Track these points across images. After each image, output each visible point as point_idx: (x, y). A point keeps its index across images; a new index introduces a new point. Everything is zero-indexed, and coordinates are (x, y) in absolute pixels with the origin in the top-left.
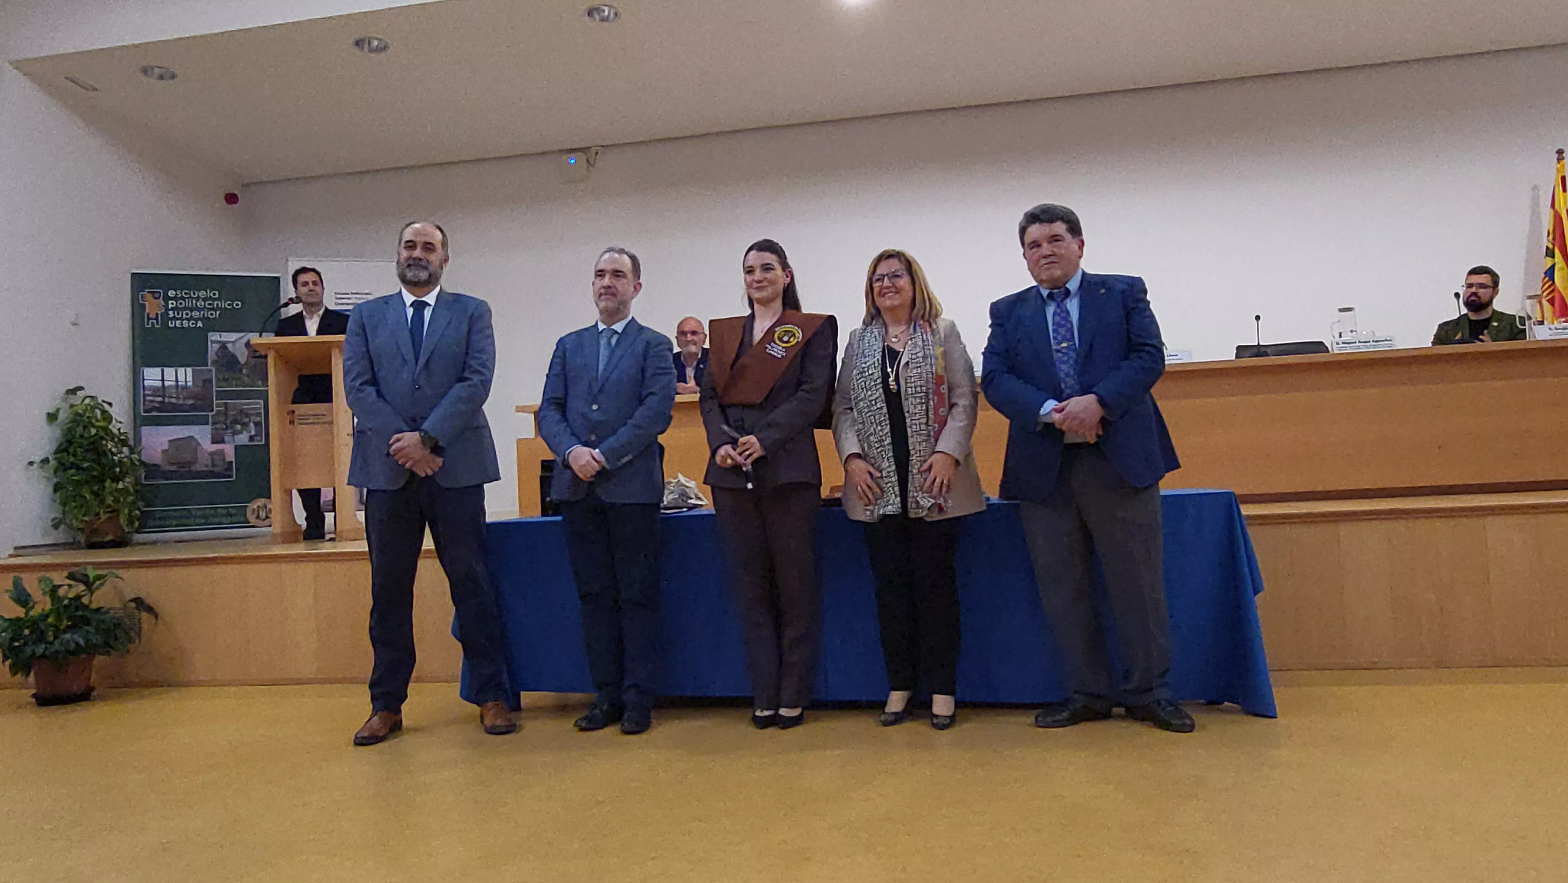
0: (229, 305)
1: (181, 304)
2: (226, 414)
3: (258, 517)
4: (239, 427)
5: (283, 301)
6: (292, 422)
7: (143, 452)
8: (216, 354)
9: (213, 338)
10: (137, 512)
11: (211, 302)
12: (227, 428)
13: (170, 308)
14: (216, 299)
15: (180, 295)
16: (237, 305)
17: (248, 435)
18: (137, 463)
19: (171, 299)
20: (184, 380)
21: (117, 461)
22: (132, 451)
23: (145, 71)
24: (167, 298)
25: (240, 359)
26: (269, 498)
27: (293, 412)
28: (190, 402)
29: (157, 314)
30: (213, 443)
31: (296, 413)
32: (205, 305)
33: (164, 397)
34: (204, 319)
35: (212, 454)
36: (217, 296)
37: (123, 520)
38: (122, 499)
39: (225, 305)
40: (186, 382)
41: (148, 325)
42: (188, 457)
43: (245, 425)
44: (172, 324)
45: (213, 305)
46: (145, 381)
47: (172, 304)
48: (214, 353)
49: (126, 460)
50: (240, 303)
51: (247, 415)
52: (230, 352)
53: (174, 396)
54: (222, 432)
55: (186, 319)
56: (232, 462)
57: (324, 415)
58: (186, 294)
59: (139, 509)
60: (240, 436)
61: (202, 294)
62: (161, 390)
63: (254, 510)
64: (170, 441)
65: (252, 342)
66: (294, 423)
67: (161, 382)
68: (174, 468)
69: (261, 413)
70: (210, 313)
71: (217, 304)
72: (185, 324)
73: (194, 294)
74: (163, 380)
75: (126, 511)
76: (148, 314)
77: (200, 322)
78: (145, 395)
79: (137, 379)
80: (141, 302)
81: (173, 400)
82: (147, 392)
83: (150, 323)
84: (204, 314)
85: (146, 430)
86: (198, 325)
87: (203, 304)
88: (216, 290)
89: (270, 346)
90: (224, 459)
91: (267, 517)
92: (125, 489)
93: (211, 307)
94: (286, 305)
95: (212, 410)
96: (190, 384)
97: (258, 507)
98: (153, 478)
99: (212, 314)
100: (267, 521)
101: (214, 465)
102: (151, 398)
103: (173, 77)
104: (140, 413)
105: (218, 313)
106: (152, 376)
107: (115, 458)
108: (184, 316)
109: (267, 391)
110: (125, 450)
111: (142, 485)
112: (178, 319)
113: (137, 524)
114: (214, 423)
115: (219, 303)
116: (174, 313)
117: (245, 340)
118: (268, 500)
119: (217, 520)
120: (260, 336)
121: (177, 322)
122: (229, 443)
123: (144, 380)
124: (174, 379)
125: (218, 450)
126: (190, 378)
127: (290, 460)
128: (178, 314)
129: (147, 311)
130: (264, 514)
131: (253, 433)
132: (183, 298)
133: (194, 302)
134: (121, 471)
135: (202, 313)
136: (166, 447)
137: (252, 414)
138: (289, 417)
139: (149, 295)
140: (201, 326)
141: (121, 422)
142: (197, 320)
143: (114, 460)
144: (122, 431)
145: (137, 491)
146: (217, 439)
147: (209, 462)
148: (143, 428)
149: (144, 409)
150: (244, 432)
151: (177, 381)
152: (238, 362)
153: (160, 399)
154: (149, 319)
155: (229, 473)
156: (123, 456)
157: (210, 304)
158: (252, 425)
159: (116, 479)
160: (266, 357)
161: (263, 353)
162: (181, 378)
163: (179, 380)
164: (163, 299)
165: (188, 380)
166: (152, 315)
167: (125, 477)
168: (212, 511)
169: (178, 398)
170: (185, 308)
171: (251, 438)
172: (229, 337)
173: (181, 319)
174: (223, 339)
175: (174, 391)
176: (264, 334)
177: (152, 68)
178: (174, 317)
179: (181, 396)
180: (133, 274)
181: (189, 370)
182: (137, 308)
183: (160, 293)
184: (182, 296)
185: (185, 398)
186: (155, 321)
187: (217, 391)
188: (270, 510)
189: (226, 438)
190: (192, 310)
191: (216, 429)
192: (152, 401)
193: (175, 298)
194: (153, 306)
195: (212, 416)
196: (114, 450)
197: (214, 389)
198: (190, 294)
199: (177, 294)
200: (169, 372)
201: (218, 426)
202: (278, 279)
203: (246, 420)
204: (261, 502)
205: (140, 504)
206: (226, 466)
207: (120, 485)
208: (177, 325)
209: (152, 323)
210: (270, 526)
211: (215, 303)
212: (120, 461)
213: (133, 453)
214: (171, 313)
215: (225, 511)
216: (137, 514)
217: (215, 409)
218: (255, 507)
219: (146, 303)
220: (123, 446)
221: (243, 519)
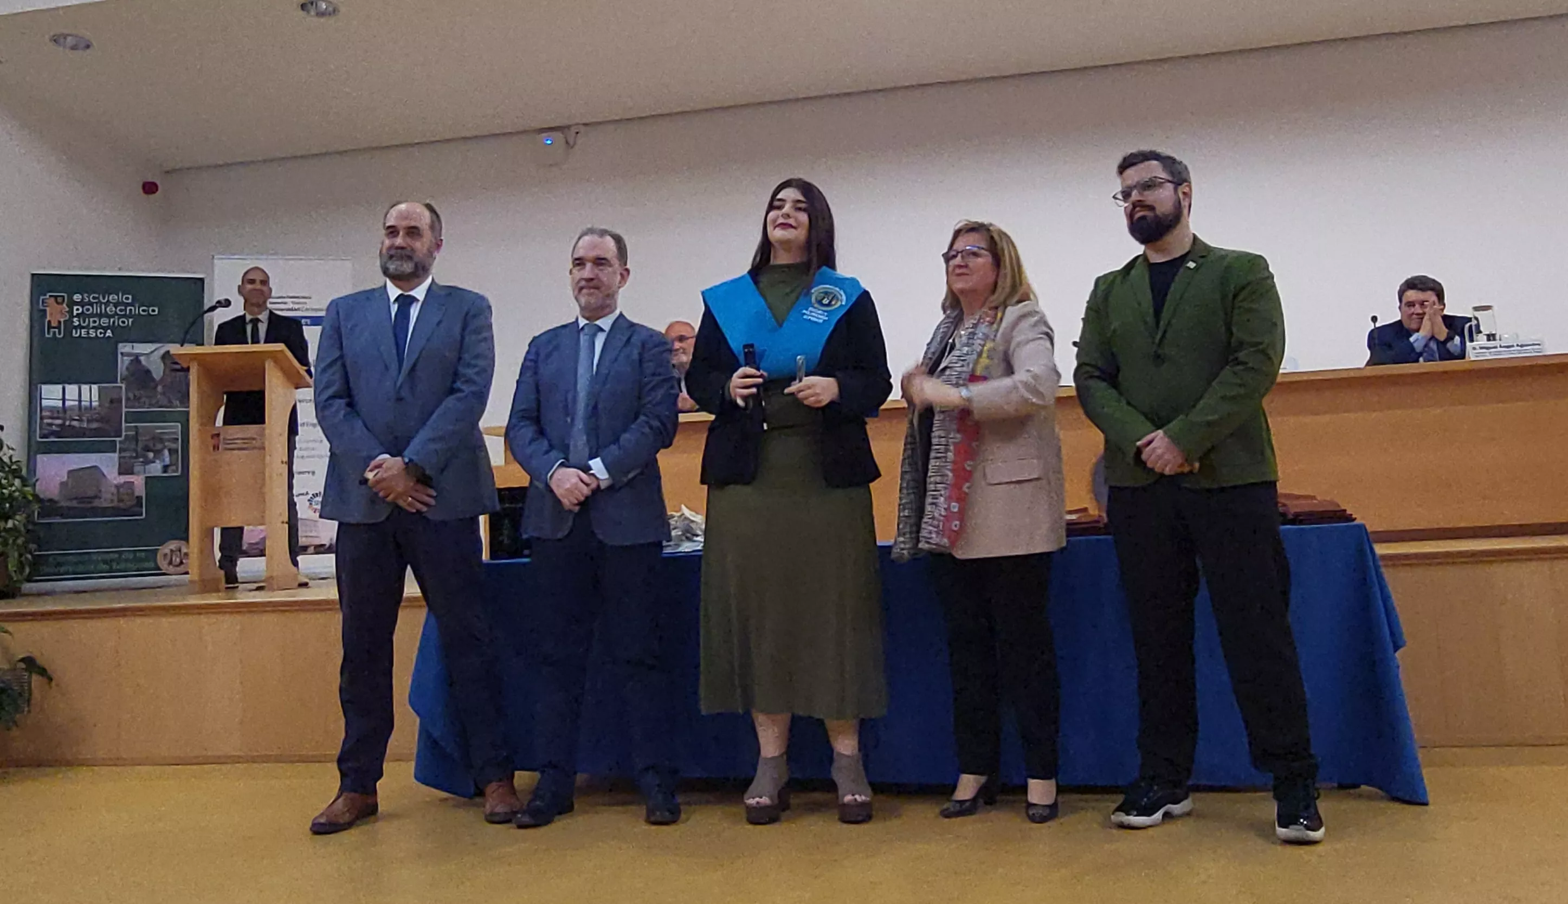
0: (143, 311)
1: (88, 310)
2: (136, 438)
3: (170, 563)
4: (151, 455)
5: (207, 304)
6: (216, 448)
7: (38, 484)
8: (127, 368)
9: (123, 351)
10: (29, 556)
11: (123, 308)
12: (137, 457)
13: (75, 314)
14: (128, 304)
15: (87, 300)
16: (153, 311)
17: (162, 464)
18: (31, 498)
19: (77, 303)
20: (88, 400)
21: (7, 495)
22: (24, 482)
23: (56, 40)
24: (72, 304)
25: (155, 376)
26: (186, 539)
27: (218, 435)
28: (95, 425)
29: (60, 322)
30: (120, 473)
31: (221, 437)
32: (116, 312)
33: (64, 419)
34: (113, 328)
35: (118, 487)
36: (130, 301)
37: (11, 567)
38: (11, 541)
39: (141, 310)
40: (91, 401)
41: (49, 333)
42: (91, 493)
43: (158, 453)
44: (76, 333)
45: (126, 310)
46: (43, 401)
47: (78, 310)
48: (124, 368)
49: (17, 494)
50: (156, 309)
51: (161, 441)
52: (143, 366)
53: (77, 418)
54: (133, 461)
55: (93, 328)
56: (141, 497)
57: (254, 439)
58: (94, 298)
59: (31, 553)
60: (153, 465)
61: (113, 298)
62: (61, 410)
63: (165, 555)
64: (70, 472)
65: (172, 352)
66: (218, 449)
67: (61, 402)
68: (74, 504)
69: (178, 439)
70: (121, 320)
71: (131, 310)
72: (92, 333)
73: (104, 298)
74: (64, 400)
75: (16, 554)
76: (49, 322)
77: (109, 331)
78: (42, 418)
79: (33, 397)
80: (41, 307)
81: (75, 423)
82: (44, 414)
83: (51, 334)
84: (114, 322)
85: (42, 460)
86: (107, 335)
87: (114, 309)
88: (129, 294)
89: (195, 357)
90: (133, 493)
91: (181, 563)
92: (15, 529)
93: (123, 313)
94: (212, 309)
95: (120, 436)
96: (95, 404)
97: (172, 551)
98: (49, 515)
99: (123, 322)
100: (182, 566)
101: (120, 500)
102: (49, 421)
103: (88, 47)
104: (36, 437)
105: (131, 320)
106: (51, 395)
107: (4, 491)
108: (92, 325)
109: (188, 413)
110: (17, 482)
111: (35, 524)
112: (84, 328)
113: (27, 570)
114: (121, 450)
115: (133, 308)
116: (79, 321)
117: (162, 351)
118: (182, 544)
119: (122, 566)
120: (182, 346)
121: (83, 330)
122: (138, 474)
123: (41, 399)
124: (77, 398)
125: (125, 483)
126: (95, 397)
127: (212, 494)
128: (84, 322)
129: (48, 318)
130: (178, 560)
131: (167, 461)
132: (91, 304)
133: (103, 307)
134: (11, 506)
135: (112, 320)
136: (65, 479)
137: (169, 440)
138: (211, 442)
139: (53, 299)
140: (111, 335)
141: (13, 449)
142: (105, 329)
143: (3, 493)
144: (14, 460)
145: (28, 531)
146: (125, 470)
147: (115, 498)
148: (39, 456)
149: (40, 434)
150: (158, 461)
151: (80, 401)
152: (153, 379)
153: (59, 422)
154: (50, 327)
155: (136, 509)
156: (13, 488)
157: (121, 310)
158: (166, 452)
159: (6, 518)
160: (188, 369)
161: (185, 366)
162: (86, 396)
163: (83, 399)
164: (67, 305)
165: (93, 399)
166: (53, 324)
167: (15, 514)
168: (116, 556)
169: (80, 420)
170: (92, 315)
171: (165, 469)
172: (141, 348)
173: (87, 327)
174: (136, 351)
175: (77, 412)
176: (186, 345)
177: (65, 36)
178: (80, 325)
179: (84, 418)
180: (33, 275)
181: (95, 387)
182: (37, 316)
183: (63, 297)
184: (89, 300)
185: (89, 421)
186: (57, 330)
187: (127, 413)
188: (186, 554)
189: (137, 469)
190: (100, 316)
191: (124, 457)
192: (51, 425)
193: (82, 304)
194: (55, 313)
195: (120, 442)
196: (4, 482)
197: (124, 410)
198: (98, 298)
199: (83, 298)
200: (72, 390)
201: (127, 454)
202: (202, 280)
203: (159, 446)
204: (173, 545)
205: (33, 546)
206: (135, 502)
207: (10, 524)
208: (83, 335)
209: (54, 333)
210: (187, 573)
211: (128, 308)
212: (10, 495)
213: (25, 486)
214: (75, 319)
215: (131, 556)
216: (26, 558)
217: (124, 434)
218: (167, 551)
219: (48, 309)
220: (15, 477)
221: (152, 565)
